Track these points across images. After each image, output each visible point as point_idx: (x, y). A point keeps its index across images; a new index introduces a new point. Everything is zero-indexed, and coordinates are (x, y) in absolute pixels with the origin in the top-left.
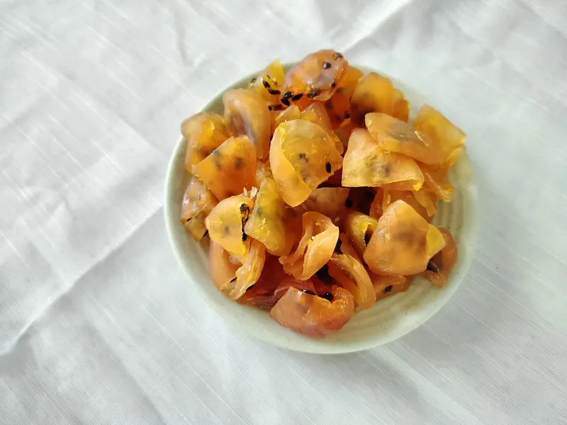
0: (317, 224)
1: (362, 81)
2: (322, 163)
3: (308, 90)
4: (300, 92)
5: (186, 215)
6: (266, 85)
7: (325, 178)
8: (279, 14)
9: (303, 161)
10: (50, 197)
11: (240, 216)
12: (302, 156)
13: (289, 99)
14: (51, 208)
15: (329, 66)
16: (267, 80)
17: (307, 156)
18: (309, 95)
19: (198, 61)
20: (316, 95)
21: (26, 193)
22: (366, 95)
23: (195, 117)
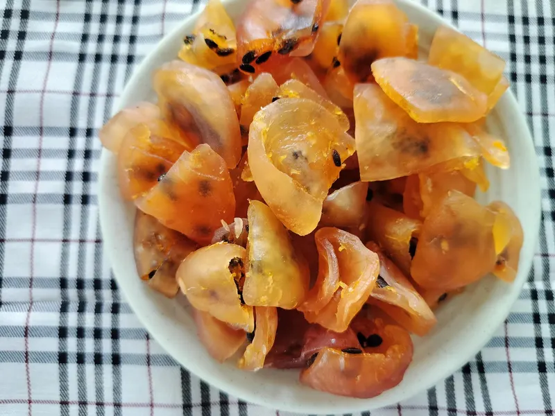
0: (340, 249)
1: (353, 11)
4: (266, 49)
6: (211, 44)
11: (230, 277)
12: (297, 155)
13: (252, 62)
16: (210, 36)
18: (280, 51)
20: (291, 48)
22: (363, 31)
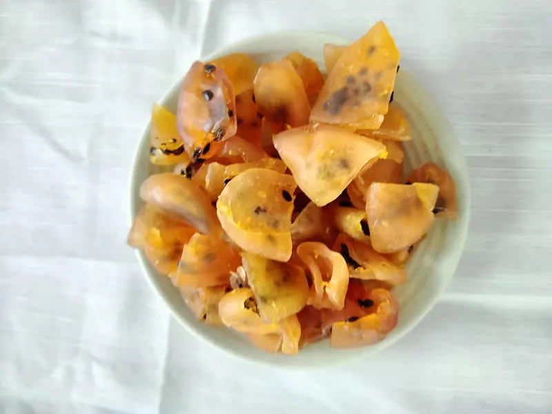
0: (316, 256)
2: (279, 199)
3: (211, 138)
4: (205, 143)
5: (199, 315)
6: (167, 152)
7: (291, 207)
8: (113, 37)
9: (261, 215)
10: (79, 365)
12: (258, 210)
14: (89, 373)
15: (211, 95)
16: (164, 147)
17: (262, 208)
18: (215, 140)
19: (83, 149)
20: (222, 135)
21: (58, 374)
23: (133, 230)
